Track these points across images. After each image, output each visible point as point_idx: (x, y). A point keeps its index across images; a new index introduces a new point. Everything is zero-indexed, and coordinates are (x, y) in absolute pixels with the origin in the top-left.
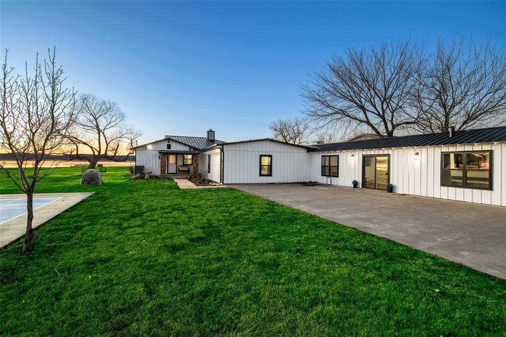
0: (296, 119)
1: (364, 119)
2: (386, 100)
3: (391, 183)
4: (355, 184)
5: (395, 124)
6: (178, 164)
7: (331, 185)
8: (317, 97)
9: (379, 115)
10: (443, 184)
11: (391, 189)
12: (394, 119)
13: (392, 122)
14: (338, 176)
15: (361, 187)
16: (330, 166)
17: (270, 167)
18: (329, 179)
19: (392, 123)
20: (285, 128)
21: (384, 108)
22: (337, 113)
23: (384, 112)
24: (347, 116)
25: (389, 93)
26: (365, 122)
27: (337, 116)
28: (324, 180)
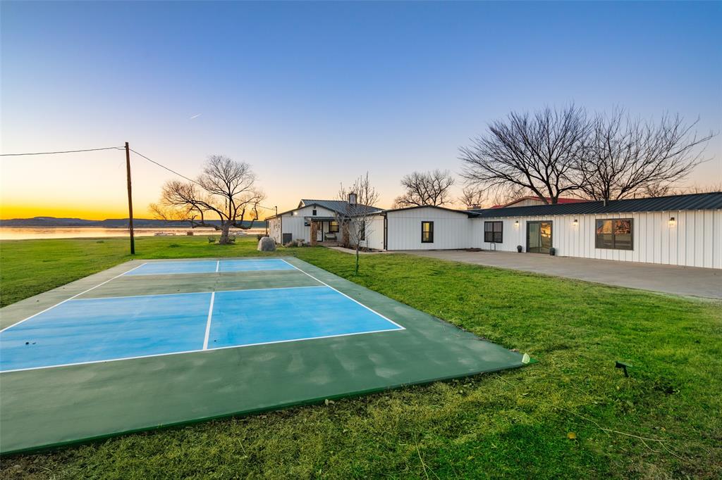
0: (437, 172)
1: (528, 183)
2: (551, 164)
3: (554, 247)
4: (520, 249)
5: (560, 188)
6: (324, 231)
7: (495, 251)
8: (476, 158)
9: (543, 180)
10: (597, 246)
11: (553, 252)
12: (559, 183)
13: (556, 186)
14: (501, 242)
15: (525, 251)
16: (493, 233)
17: (431, 233)
18: (493, 245)
19: (557, 188)
20: (421, 183)
21: (549, 173)
22: (499, 176)
23: (548, 177)
24: (509, 180)
25: (554, 157)
26: (528, 186)
27: (498, 180)
28: (487, 246)
